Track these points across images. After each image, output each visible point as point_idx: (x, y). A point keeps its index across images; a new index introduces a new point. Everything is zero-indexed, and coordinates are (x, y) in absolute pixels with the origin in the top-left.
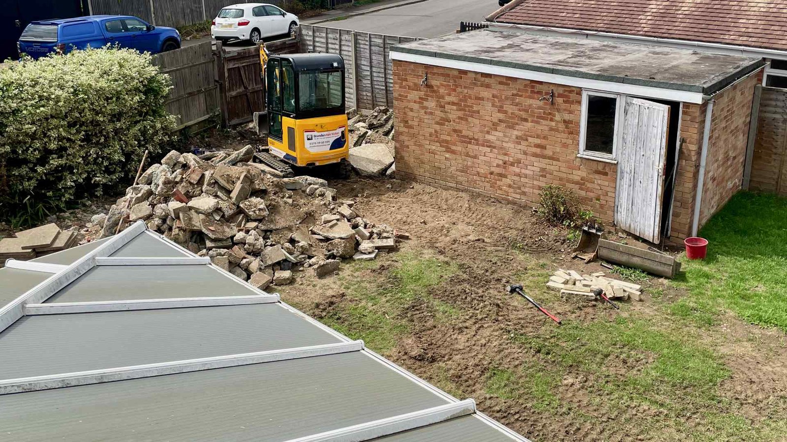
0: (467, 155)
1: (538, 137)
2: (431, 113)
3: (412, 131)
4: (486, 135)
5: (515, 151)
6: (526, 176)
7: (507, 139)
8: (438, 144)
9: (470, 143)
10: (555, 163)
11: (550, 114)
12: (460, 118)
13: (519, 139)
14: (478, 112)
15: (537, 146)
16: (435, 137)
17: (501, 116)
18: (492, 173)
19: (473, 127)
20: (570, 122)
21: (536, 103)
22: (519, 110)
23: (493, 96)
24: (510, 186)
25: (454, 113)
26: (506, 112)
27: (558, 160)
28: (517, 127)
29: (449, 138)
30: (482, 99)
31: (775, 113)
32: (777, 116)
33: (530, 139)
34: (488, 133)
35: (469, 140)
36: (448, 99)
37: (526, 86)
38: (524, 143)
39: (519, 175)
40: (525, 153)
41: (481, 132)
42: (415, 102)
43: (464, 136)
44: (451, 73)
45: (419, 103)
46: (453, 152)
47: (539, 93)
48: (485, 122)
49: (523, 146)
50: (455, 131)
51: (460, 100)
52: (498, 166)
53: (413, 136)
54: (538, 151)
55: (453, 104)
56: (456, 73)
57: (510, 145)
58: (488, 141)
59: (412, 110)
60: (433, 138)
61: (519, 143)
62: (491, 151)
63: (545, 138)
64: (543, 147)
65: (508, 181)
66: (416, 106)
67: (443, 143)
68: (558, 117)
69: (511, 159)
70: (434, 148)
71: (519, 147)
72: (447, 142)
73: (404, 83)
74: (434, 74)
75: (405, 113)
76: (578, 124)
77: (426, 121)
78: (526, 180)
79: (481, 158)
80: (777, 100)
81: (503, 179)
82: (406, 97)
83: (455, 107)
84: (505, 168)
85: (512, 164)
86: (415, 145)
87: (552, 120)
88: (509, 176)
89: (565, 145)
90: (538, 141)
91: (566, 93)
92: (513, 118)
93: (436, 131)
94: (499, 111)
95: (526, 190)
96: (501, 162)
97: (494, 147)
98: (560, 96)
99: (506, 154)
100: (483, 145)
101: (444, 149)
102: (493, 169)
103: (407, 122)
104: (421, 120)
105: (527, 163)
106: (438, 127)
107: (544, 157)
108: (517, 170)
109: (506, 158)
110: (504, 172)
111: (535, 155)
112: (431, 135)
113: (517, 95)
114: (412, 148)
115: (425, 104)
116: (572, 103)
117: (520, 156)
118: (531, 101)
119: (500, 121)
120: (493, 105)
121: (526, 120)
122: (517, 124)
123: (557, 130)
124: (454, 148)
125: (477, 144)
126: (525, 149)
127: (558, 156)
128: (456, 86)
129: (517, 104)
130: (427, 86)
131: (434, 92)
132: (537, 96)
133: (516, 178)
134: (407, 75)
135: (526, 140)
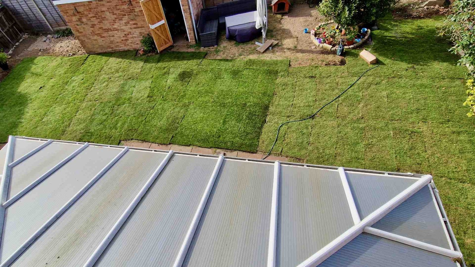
0: (110, 36)
1: (132, 20)
2: (86, 24)
3: (83, 34)
4: (113, 26)
5: (127, 28)
6: (135, 37)
7: (122, 25)
8: (96, 36)
9: (108, 31)
10: (143, 28)
11: (133, 10)
12: (99, 22)
13: (127, 23)
14: (105, 17)
15: (134, 24)
16: (93, 33)
17: (115, 16)
18: (122, 40)
19: (106, 25)
20: (142, 11)
21: (125, 7)
22: (120, 12)
23: (108, 9)
24: (131, 43)
25: (95, 21)
26: (116, 14)
27: (144, 27)
28: (123, 19)
29: (99, 32)
30: (104, 11)
33: (131, 22)
34: (113, 25)
35: (108, 30)
36: (90, 16)
38: (128, 25)
39: (132, 38)
40: (131, 29)
41: (110, 25)
42: (77, 21)
43: (104, 29)
44: (85, 4)
45: (79, 21)
46: (104, 37)
48: (110, 21)
49: (129, 26)
50: (100, 28)
51: (96, 15)
52: (123, 37)
53: (84, 36)
54: (135, 26)
55: (93, 17)
56: (88, 3)
57: (124, 27)
58: (115, 28)
59: (78, 25)
60: (93, 34)
61: (127, 25)
62: (118, 32)
63: (135, 20)
64: (136, 24)
65: (130, 41)
67: (99, 35)
68: (136, 10)
69: (127, 33)
70: (95, 38)
71: (128, 27)
72: (99, 34)
73: (68, 14)
74: (78, 6)
75: (76, 27)
77: (86, 28)
78: (136, 39)
79: (115, 36)
81: (128, 41)
82: (72, 20)
83: (95, 18)
84: (126, 37)
86: (87, 39)
87: (135, 12)
88: (129, 39)
90: (134, 22)
92: (120, 16)
94: (113, 14)
95: (138, 42)
96: (124, 35)
97: (119, 30)
98: (133, 1)
99: (124, 31)
100: (114, 30)
101: (100, 37)
102: (122, 39)
103: (78, 31)
104: (84, 28)
105: (133, 32)
106: (92, 29)
107: (138, 28)
108: (131, 36)
109: (125, 33)
110: (126, 38)
111: (135, 28)
112: (91, 33)
113: (117, 5)
114: (87, 41)
115: (82, 20)
116: (139, 2)
117: (130, 30)
118: (123, 7)
119: (115, 18)
120: (110, 13)
121: (125, 15)
122: (123, 18)
123: (138, 16)
124: (103, 35)
125: (111, 31)
126: (130, 27)
127: (143, 25)
128: (90, 9)
129: (119, 9)
130: (78, 12)
131: (83, 14)
132: (124, 3)
133: (132, 39)
134: (66, 10)
135: (129, 23)
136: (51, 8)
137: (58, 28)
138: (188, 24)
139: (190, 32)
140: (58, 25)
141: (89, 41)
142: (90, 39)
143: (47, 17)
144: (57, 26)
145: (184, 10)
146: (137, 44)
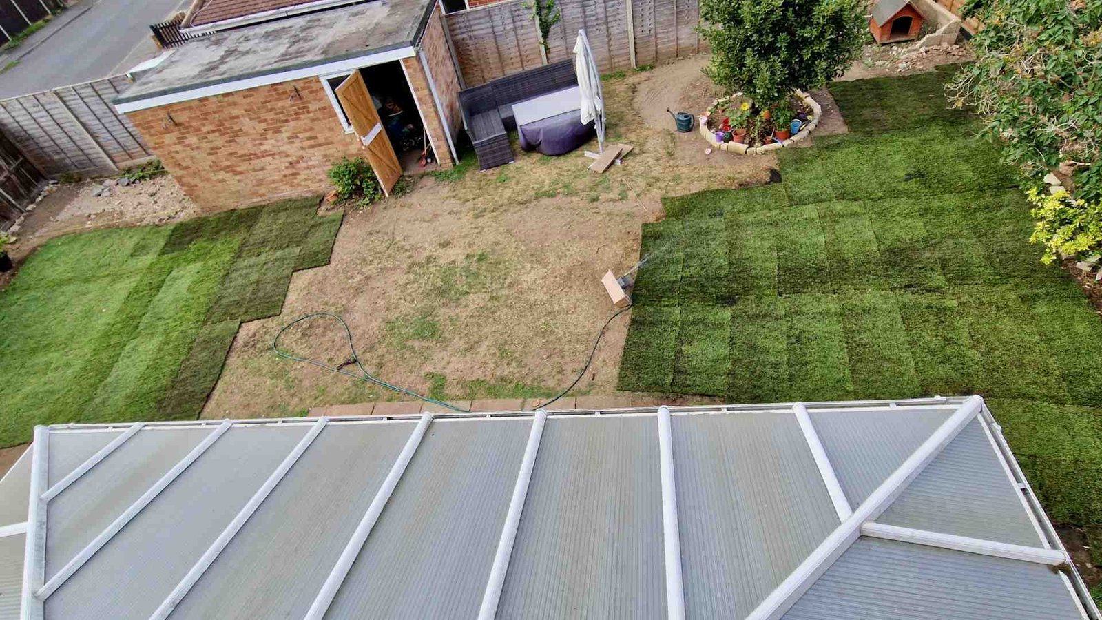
0: (254, 170)
1: (305, 131)
2: (198, 148)
3: (190, 170)
4: (261, 147)
5: (293, 150)
6: (314, 167)
7: (280, 143)
8: (223, 172)
9: (251, 159)
10: (330, 146)
11: (304, 108)
12: (227, 142)
13: (292, 138)
14: (241, 130)
15: (310, 138)
16: (216, 167)
17: (264, 125)
18: (285, 176)
19: (245, 145)
20: (324, 108)
21: (287, 103)
22: (276, 114)
23: (246, 111)
24: (306, 180)
25: (219, 141)
26: (265, 120)
27: (332, 143)
28: (283, 129)
29: (229, 163)
30: (237, 117)
31: (462, 33)
32: (464, 36)
33: (301, 136)
34: (261, 144)
35: (249, 157)
36: (205, 129)
37: (269, 91)
38: (297, 141)
39: (308, 168)
40: (303, 148)
41: (255, 145)
42: (175, 144)
43: (240, 157)
44: (193, 104)
45: (180, 143)
46: (241, 173)
47: (285, 93)
48: (253, 137)
49: (297, 143)
50: (230, 154)
51: (218, 126)
52: (287, 168)
53: (195, 174)
54: (312, 142)
55: (213, 131)
56: (197, 103)
57: (286, 148)
58: (266, 151)
59: (177, 152)
60: (215, 168)
61: (292, 142)
62: (273, 158)
63: (311, 129)
64: (314, 138)
65: (301, 177)
66: (179, 148)
67: (228, 169)
68: (312, 107)
69: (295, 159)
70: (220, 177)
71: (295, 145)
72: (228, 167)
73: (152, 131)
74: (176, 111)
75: (172, 158)
76: (331, 107)
77: (198, 156)
78: (317, 170)
79: (267, 167)
80: (458, 23)
81: (298, 177)
82: (163, 142)
83: (217, 134)
84: (293, 167)
85: (298, 162)
86: (202, 181)
87: (308, 112)
88: (301, 173)
89: (331, 129)
90: (308, 134)
91: (307, 85)
92: (275, 123)
93: (213, 162)
94: (259, 122)
95: (320, 177)
96: (287, 164)
97: (274, 154)
98: (303, 89)
99: (287, 156)
100: (263, 157)
101: (231, 174)
102: (283, 173)
103: (180, 165)
104: (192, 158)
105: (308, 155)
106: (213, 158)
107: (320, 145)
108: (305, 165)
109: (290, 159)
110: (294, 171)
111: (313, 147)
112: (211, 167)
113: (266, 102)
114: (201, 185)
115: (187, 142)
116: (316, 91)
117: (302, 153)
118: (280, 104)
119: (265, 130)
120: (251, 119)
121: (287, 121)
122: (282, 127)
123: (318, 119)
124: (239, 169)
125: (258, 158)
126: (301, 145)
127: (330, 140)
128: (206, 114)
129: (271, 110)
130: (176, 125)
131: (187, 128)
132: (284, 97)
133: (308, 171)
134: (149, 122)
135: (297, 137)
136: (109, 119)
137: (130, 163)
138: (432, 128)
139: (437, 144)
140: (129, 155)
141: (207, 185)
142: (208, 180)
143: (100, 140)
144: (128, 157)
145: (419, 99)
146: (321, 180)
